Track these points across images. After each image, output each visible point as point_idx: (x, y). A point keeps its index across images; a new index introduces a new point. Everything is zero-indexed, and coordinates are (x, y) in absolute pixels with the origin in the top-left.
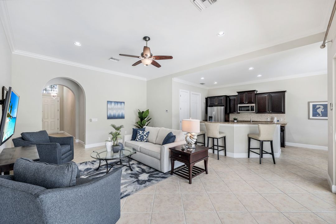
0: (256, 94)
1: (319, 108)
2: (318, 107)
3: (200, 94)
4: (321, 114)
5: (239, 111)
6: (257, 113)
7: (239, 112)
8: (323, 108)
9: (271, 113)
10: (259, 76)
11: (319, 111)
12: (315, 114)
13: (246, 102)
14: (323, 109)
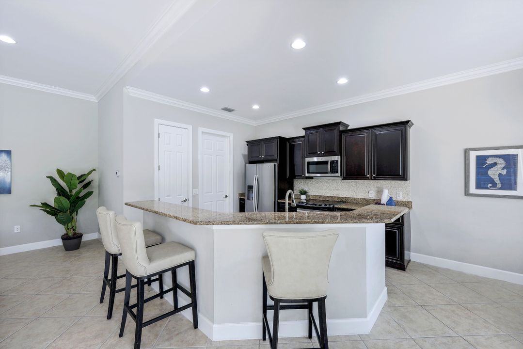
0: (342, 132)
1: (495, 164)
2: (490, 161)
3: (231, 135)
4: (498, 181)
5: (308, 172)
6: (345, 178)
7: (307, 175)
8: (503, 165)
9: (375, 179)
10: (343, 81)
11: (493, 173)
12: (483, 181)
13: (321, 153)
14: (504, 168)
